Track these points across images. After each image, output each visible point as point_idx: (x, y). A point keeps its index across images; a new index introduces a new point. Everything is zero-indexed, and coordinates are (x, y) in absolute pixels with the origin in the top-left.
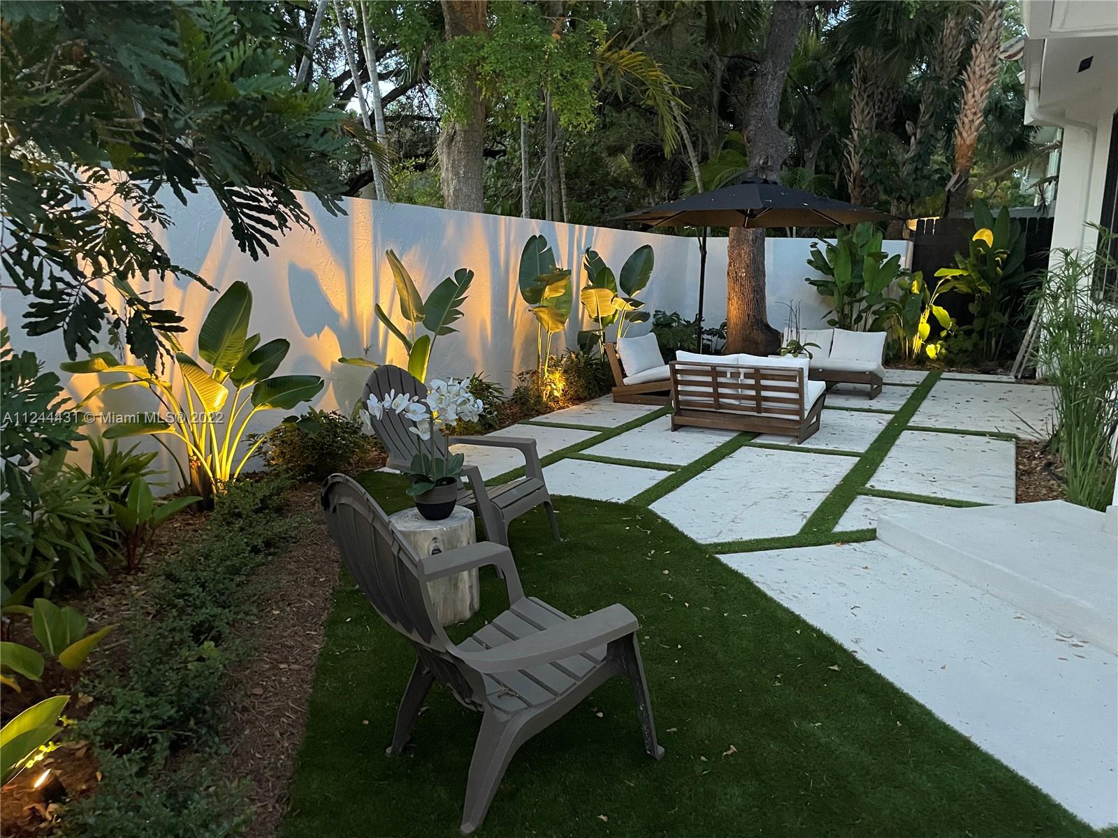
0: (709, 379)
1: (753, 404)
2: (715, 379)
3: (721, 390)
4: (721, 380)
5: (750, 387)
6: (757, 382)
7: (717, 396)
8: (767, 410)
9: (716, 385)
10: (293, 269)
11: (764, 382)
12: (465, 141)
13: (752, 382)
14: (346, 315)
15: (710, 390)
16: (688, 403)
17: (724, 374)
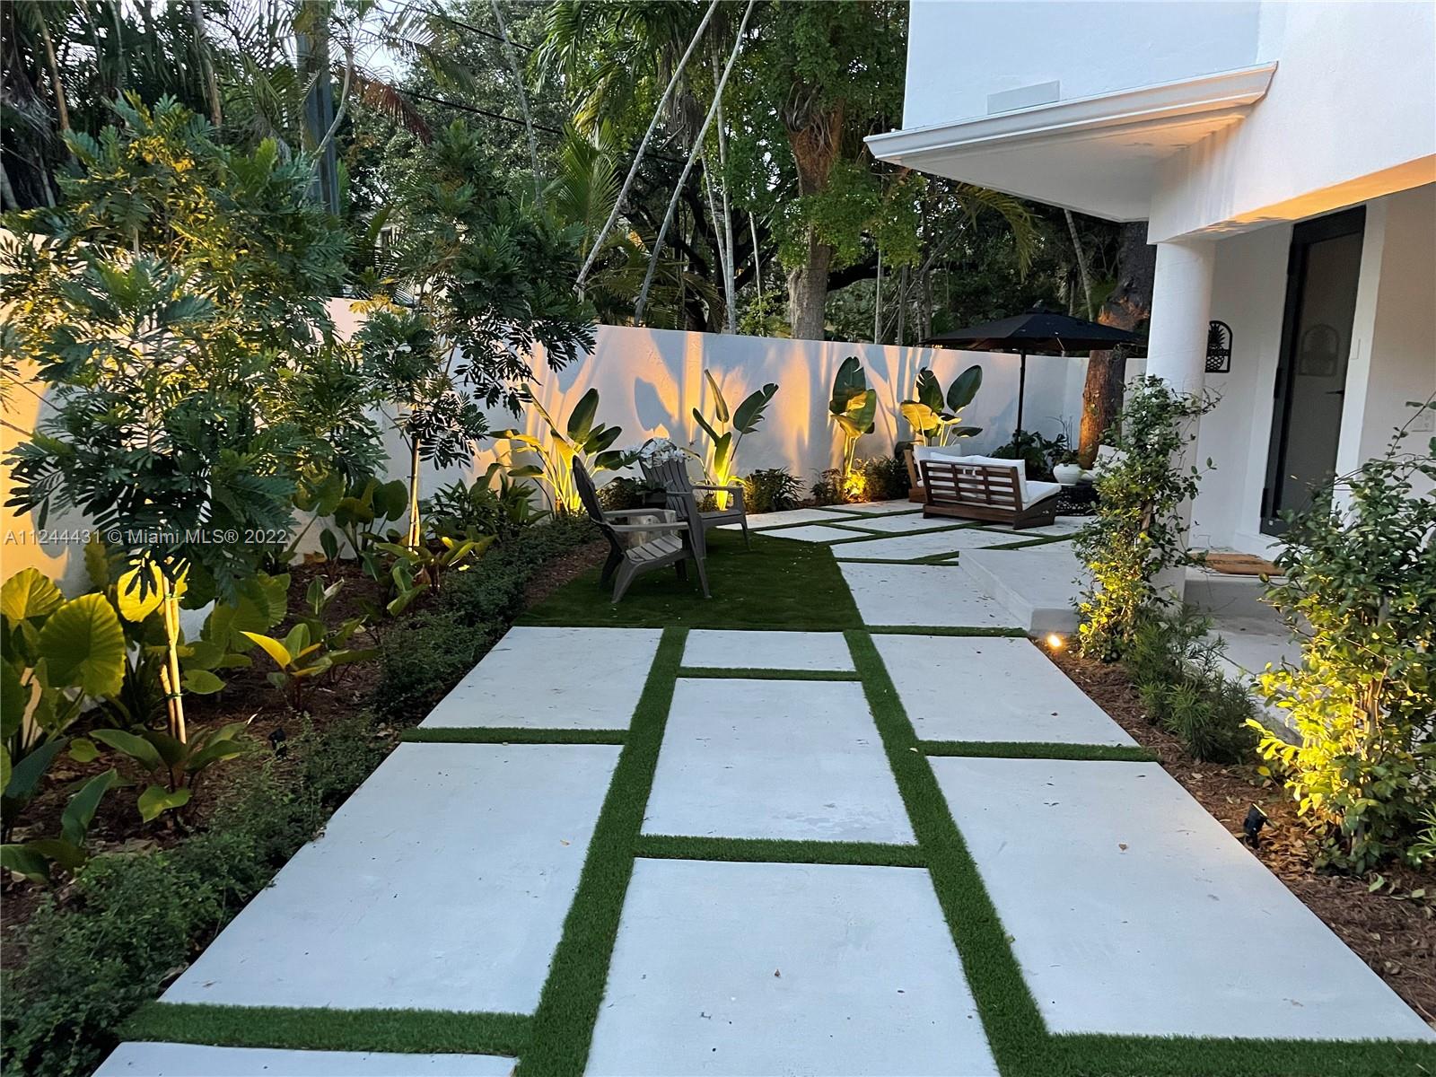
0: (951, 475)
1: (983, 496)
2: (955, 476)
3: (961, 485)
4: (960, 476)
5: (981, 482)
6: (985, 479)
7: (960, 490)
8: (995, 503)
9: (957, 481)
10: (638, 382)
11: (990, 479)
12: (809, 277)
13: (981, 478)
14: (676, 417)
15: (952, 484)
16: (937, 496)
17: (961, 472)
